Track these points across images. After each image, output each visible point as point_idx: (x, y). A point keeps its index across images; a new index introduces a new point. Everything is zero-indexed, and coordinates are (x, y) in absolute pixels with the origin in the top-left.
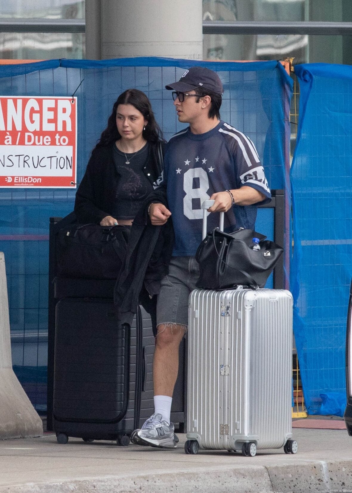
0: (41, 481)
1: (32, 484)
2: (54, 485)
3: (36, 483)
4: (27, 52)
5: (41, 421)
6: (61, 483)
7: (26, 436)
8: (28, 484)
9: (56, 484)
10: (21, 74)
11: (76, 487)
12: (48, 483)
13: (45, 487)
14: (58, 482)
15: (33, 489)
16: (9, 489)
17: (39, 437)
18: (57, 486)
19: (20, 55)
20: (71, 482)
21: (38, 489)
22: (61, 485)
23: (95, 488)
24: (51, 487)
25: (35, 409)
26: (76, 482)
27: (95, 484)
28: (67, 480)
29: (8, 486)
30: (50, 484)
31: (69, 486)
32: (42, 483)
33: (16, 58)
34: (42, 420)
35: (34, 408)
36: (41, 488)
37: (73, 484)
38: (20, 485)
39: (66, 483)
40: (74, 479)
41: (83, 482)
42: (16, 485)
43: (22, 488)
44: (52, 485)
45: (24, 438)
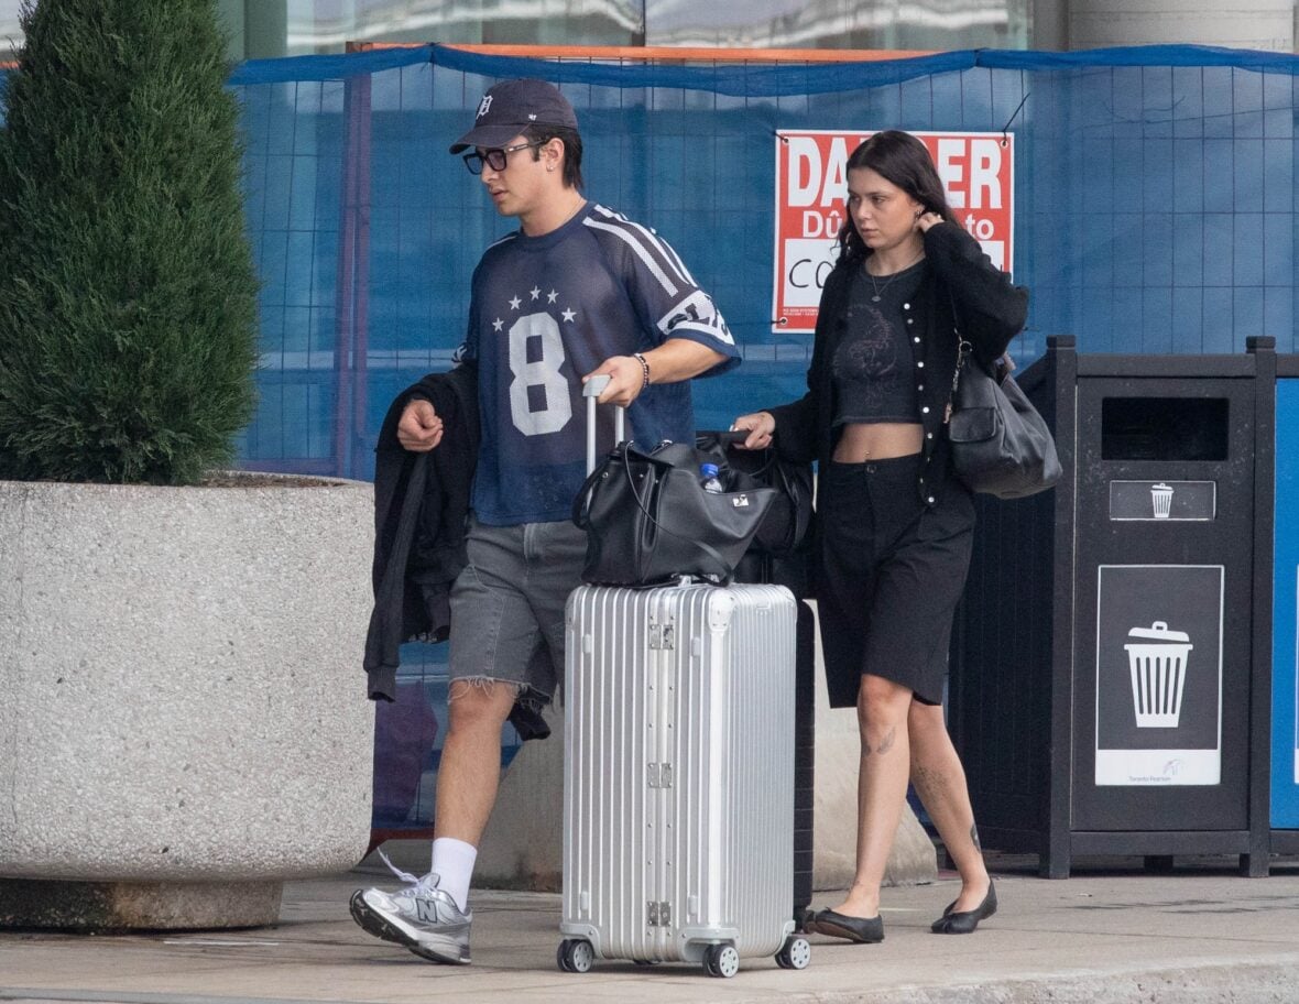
0: (932, 982)
1: (911, 987)
2: (962, 990)
3: (921, 986)
4: (903, 32)
5: (934, 848)
6: (977, 987)
7: (899, 882)
8: (903, 988)
9: (965, 987)
10: (891, 81)
11: (1011, 995)
12: (947, 985)
13: (940, 994)
14: (969, 984)
15: (914, 1000)
16: (860, 998)
17: (929, 883)
18: (967, 992)
19: (890, 40)
20: (999, 984)
21: (925, 999)
22: (977, 991)
23: (1053, 998)
24: (954, 995)
25: (920, 821)
26: (1009, 983)
27: (1051, 988)
28: (989, 979)
29: (858, 993)
30: (953, 988)
31: (996, 992)
32: (932, 986)
33: (881, 46)
34: (936, 846)
35: (916, 819)
36: (931, 997)
37: (1002, 988)
38: (885, 990)
39: (989, 985)
40: (1005, 977)
41: (1025, 983)
42: (878, 990)
43: (890, 996)
44: (956, 989)
45: (894, 885)
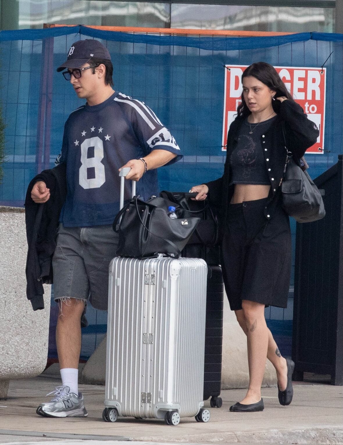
0: (285, 429)
1: (275, 431)
2: (296, 432)
3: (280, 430)
4: (280, 24)
6: (303, 431)
7: (271, 386)
8: (271, 430)
9: (298, 431)
10: (275, 45)
11: (317, 435)
12: (290, 430)
13: (288, 434)
14: (300, 430)
15: (276, 436)
16: (254, 434)
18: (299, 433)
19: (275, 27)
20: (313, 430)
21: (281, 436)
22: (303, 433)
23: (335, 436)
24: (293, 434)
26: (317, 429)
27: (335, 432)
28: (308, 428)
29: (252, 432)
30: (293, 431)
31: (311, 433)
33: (271, 31)
36: (284, 435)
37: (313, 432)
38: (264, 431)
39: (308, 430)
40: (315, 427)
41: (323, 430)
42: (261, 431)
43: (266, 434)
44: (294, 432)
45: (269, 387)
